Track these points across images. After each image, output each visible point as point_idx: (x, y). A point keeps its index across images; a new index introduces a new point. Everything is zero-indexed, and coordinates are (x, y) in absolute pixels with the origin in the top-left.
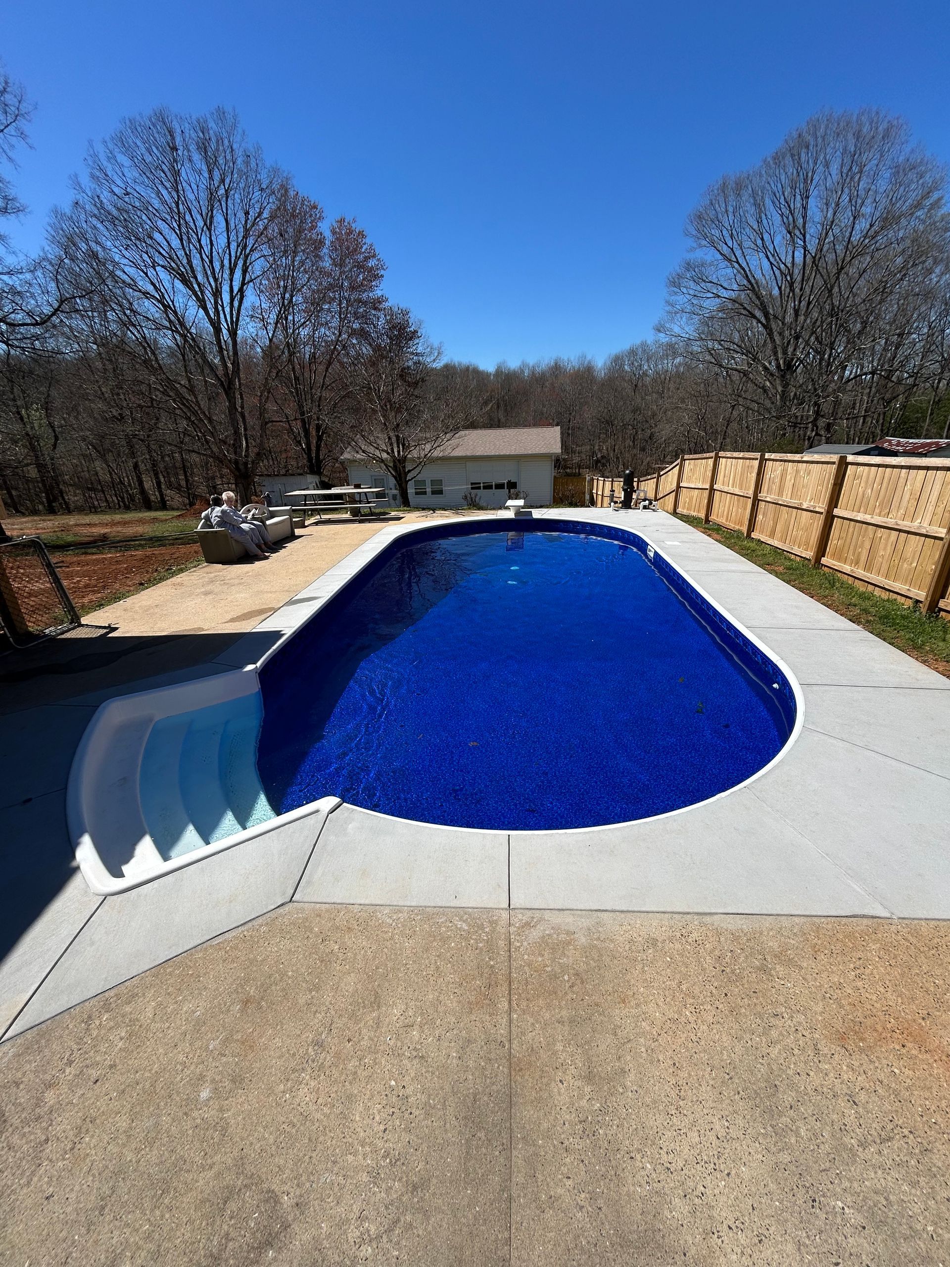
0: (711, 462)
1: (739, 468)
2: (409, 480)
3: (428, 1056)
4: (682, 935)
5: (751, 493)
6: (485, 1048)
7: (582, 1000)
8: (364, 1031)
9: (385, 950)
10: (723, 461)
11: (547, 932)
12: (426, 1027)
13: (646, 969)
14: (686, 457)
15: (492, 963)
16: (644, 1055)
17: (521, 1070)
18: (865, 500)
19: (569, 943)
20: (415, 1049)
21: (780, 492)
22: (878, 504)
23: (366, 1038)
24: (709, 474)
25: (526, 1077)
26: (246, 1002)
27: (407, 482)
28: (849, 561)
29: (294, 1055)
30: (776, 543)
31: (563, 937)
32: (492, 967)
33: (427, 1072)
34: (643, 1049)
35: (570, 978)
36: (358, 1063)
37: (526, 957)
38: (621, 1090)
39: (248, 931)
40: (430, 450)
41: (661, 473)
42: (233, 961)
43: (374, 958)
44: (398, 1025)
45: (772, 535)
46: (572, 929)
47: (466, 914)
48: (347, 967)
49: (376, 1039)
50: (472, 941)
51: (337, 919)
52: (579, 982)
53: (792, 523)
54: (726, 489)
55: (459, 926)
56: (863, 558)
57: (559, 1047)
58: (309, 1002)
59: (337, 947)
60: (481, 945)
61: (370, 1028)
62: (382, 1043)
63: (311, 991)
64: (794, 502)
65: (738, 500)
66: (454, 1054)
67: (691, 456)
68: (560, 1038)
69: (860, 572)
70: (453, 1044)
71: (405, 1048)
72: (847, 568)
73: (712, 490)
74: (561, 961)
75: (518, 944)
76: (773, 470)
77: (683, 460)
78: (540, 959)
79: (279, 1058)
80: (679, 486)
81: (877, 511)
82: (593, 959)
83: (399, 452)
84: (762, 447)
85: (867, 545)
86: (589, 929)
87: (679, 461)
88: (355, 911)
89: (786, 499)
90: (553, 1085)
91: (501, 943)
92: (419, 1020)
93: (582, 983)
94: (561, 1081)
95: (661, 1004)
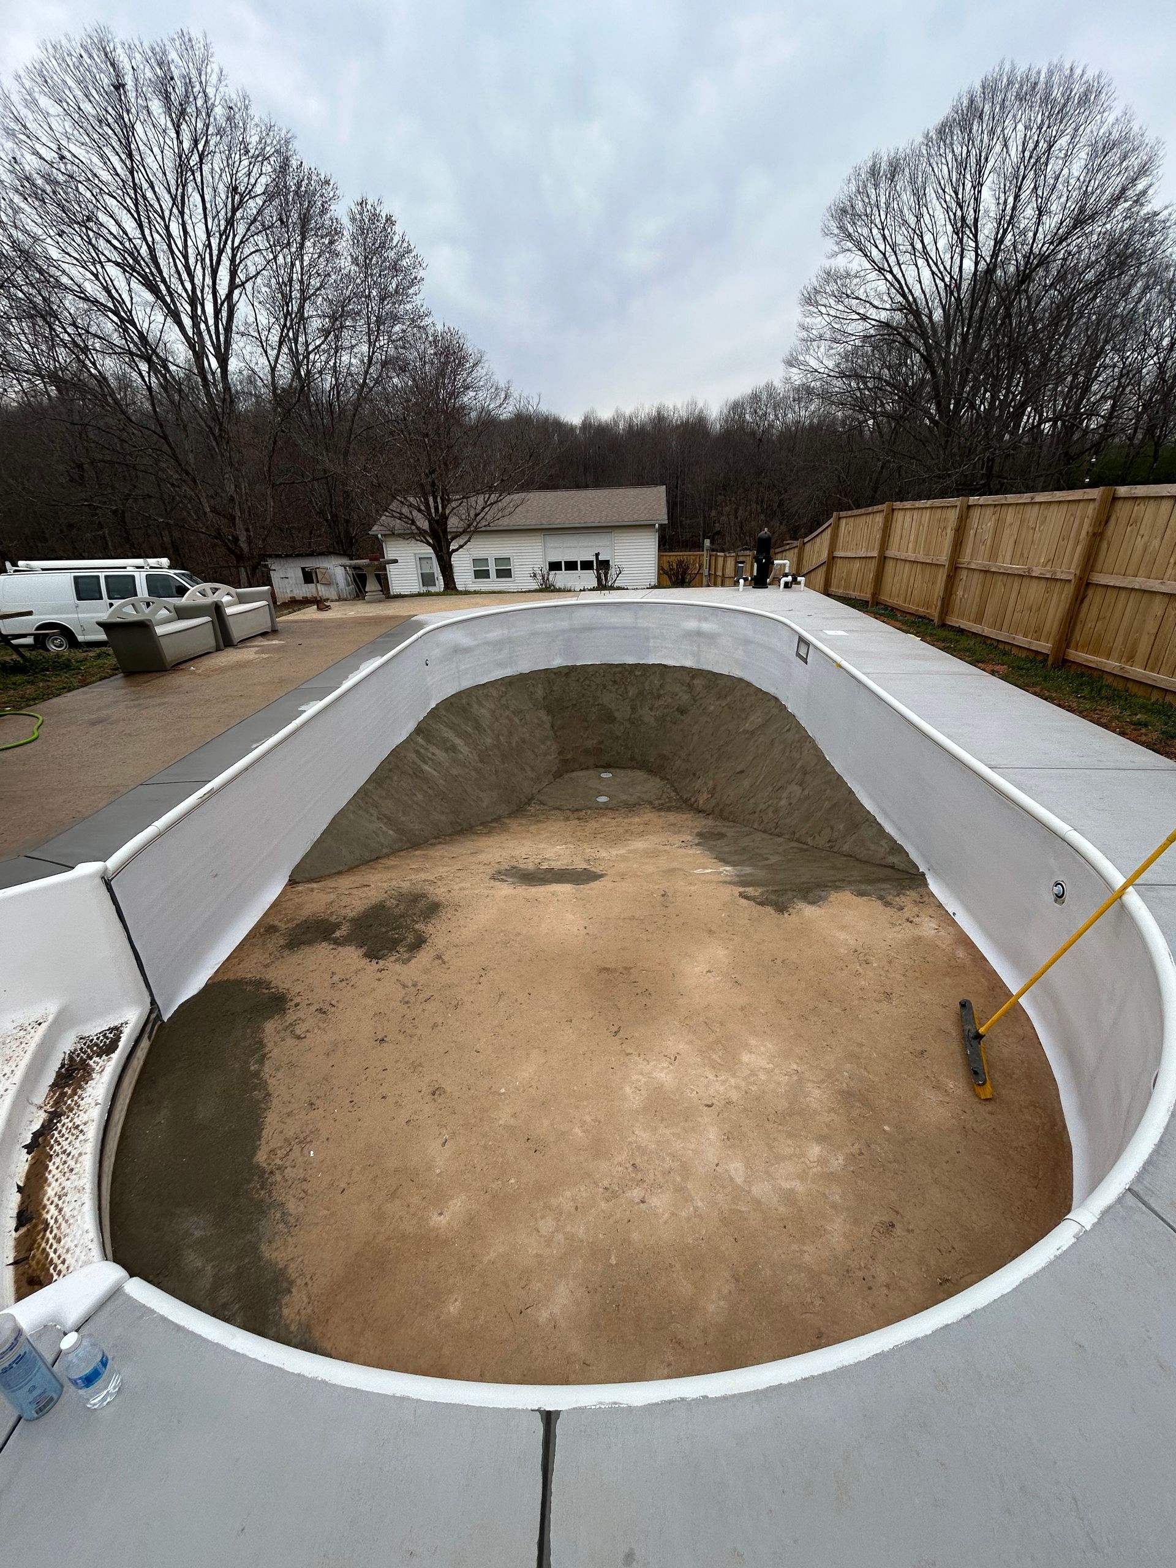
0: (880, 518)
1: (925, 523)
2: (454, 551)
5: (944, 558)
10: (899, 515)
14: (842, 514)
18: (1147, 558)
21: (993, 555)
22: (1172, 561)
24: (878, 536)
27: (450, 554)
28: (1115, 654)
30: (987, 631)
40: (483, 508)
41: (806, 540)
45: (979, 619)
53: (1013, 599)
54: (903, 555)
56: (1144, 648)
64: (1017, 568)
65: (923, 571)
67: (850, 513)
69: (1137, 671)
72: (1111, 666)
73: (883, 559)
76: (983, 522)
77: (839, 519)
80: (832, 557)
81: (1170, 572)
83: (436, 508)
84: (966, 488)
85: (1151, 628)
87: (831, 521)
89: (1004, 563)
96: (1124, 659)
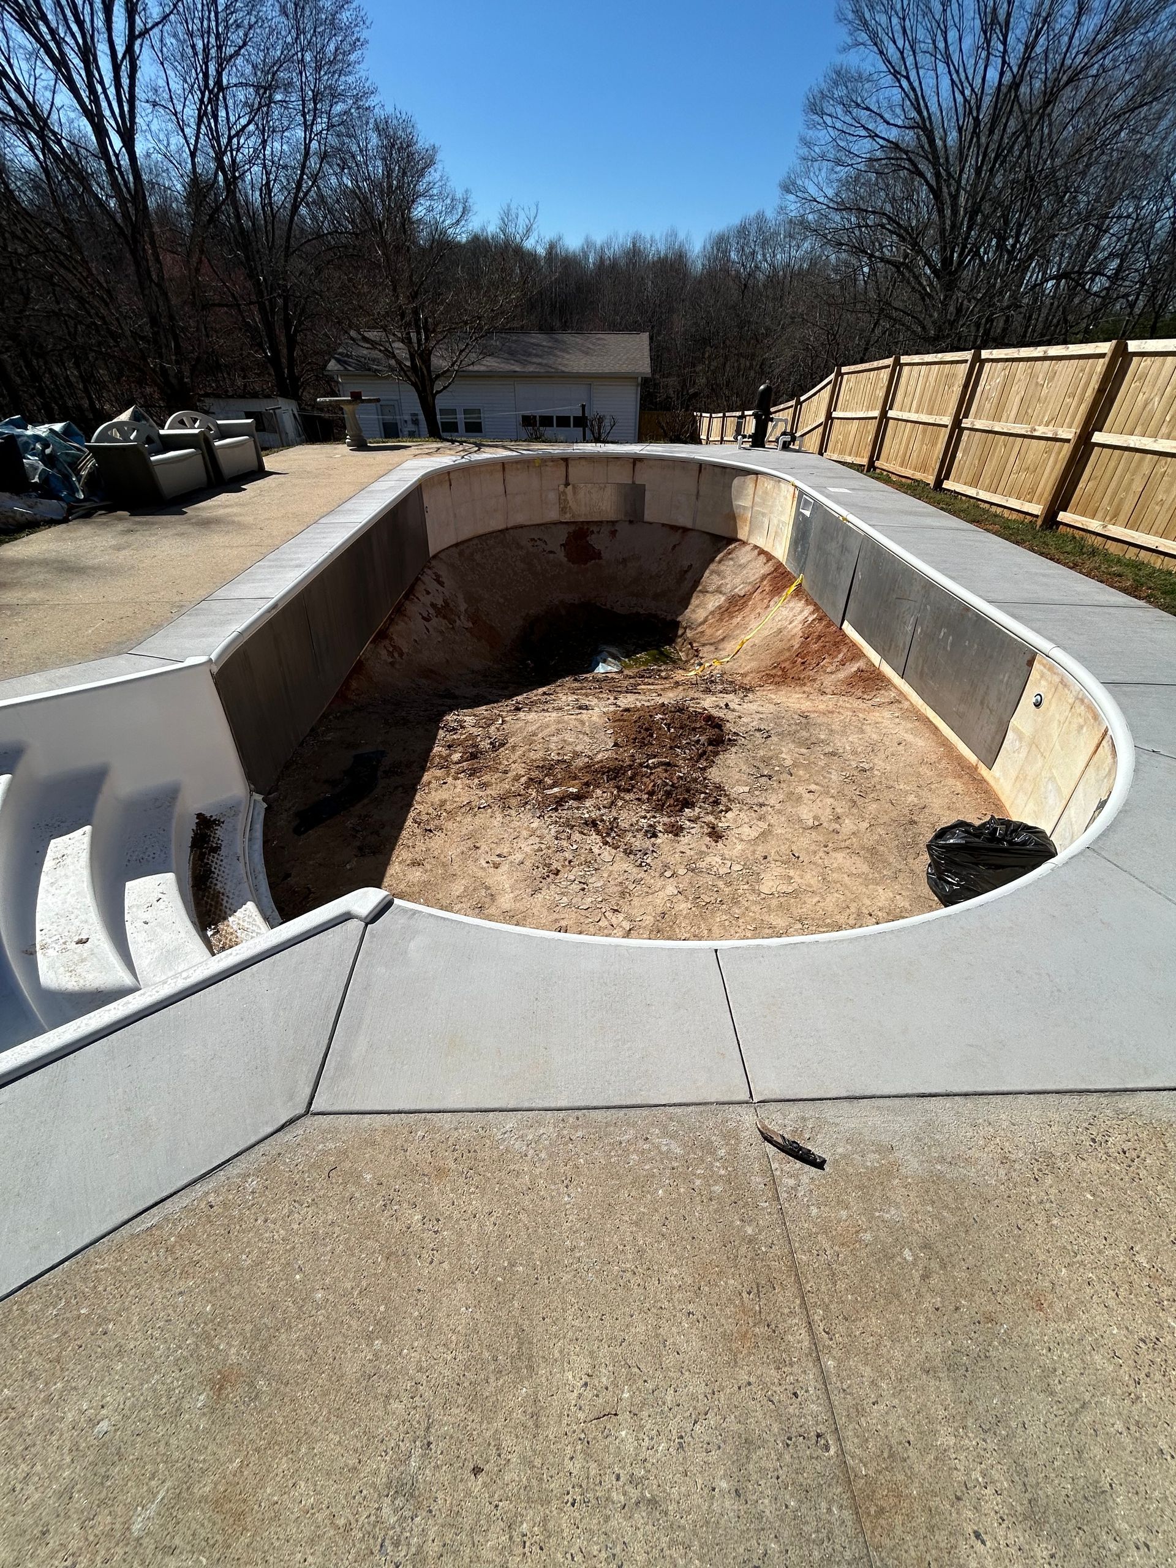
0: (885, 374)
1: (932, 379)
2: (438, 392)
3: (668, 1498)
4: (1094, 1141)
5: (947, 420)
6: (787, 1457)
7: (957, 1309)
8: (508, 1441)
9: (523, 1216)
10: (906, 369)
11: (840, 1150)
12: (645, 1414)
13: (1055, 1221)
14: (844, 369)
15: (749, 1230)
16: (1126, 1440)
17: (881, 1511)
18: (1145, 414)
19: (889, 1174)
20: (632, 1480)
21: (999, 414)
22: (1168, 419)
23: (514, 1458)
24: (881, 394)
25: (899, 1531)
26: (220, 1385)
27: (434, 396)
28: (1100, 514)
29: (348, 1528)
30: (981, 494)
31: (872, 1159)
32: (751, 1240)
33: (673, 1543)
34: (1119, 1426)
35: (916, 1257)
36: (504, 1538)
37: (814, 1211)
38: (1113, 1546)
39: (216, 1191)
41: (802, 398)
42: (185, 1274)
43: (502, 1239)
44: (581, 1415)
45: (976, 482)
46: (885, 1139)
47: (671, 1119)
48: (446, 1265)
49: (538, 1462)
50: (698, 1182)
51: (411, 1148)
52: (934, 1265)
53: (1012, 459)
54: (905, 415)
55: (664, 1149)
56: (1127, 507)
57: (945, 1439)
58: (369, 1370)
59: (418, 1217)
60: (717, 1189)
61: (520, 1430)
62: (553, 1472)
63: (370, 1337)
64: (1022, 427)
65: (924, 432)
66: (724, 1485)
67: (853, 368)
68: (942, 1413)
69: (1119, 530)
70: (714, 1455)
71: (609, 1480)
72: (1094, 525)
73: (884, 419)
74: (887, 1216)
75: (792, 1182)
76: (992, 378)
77: (840, 374)
78: (844, 1214)
79: (312, 1542)
80: (829, 417)
81: (1164, 430)
82: (946, 1207)
83: (419, 340)
84: (977, 341)
85: (1137, 487)
86: (919, 1139)
87: (832, 376)
88: (447, 1126)
89: (1008, 423)
90: (963, 1547)
91: (757, 1180)
92: (626, 1395)
93: (943, 1266)
94: (977, 1535)
95: (1111, 1303)
96: (1108, 518)
